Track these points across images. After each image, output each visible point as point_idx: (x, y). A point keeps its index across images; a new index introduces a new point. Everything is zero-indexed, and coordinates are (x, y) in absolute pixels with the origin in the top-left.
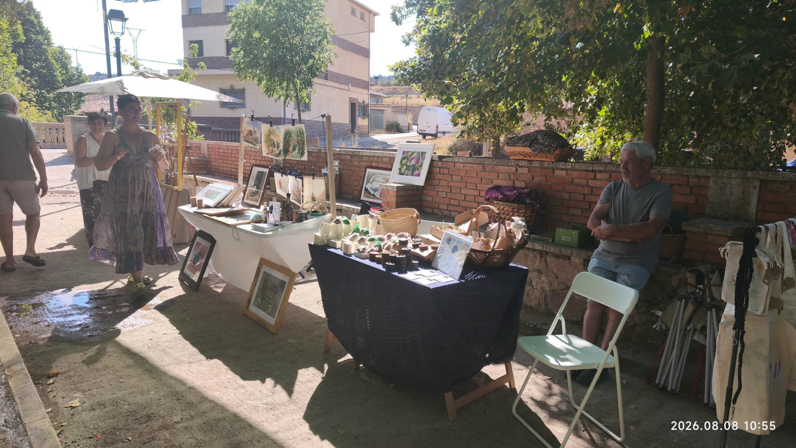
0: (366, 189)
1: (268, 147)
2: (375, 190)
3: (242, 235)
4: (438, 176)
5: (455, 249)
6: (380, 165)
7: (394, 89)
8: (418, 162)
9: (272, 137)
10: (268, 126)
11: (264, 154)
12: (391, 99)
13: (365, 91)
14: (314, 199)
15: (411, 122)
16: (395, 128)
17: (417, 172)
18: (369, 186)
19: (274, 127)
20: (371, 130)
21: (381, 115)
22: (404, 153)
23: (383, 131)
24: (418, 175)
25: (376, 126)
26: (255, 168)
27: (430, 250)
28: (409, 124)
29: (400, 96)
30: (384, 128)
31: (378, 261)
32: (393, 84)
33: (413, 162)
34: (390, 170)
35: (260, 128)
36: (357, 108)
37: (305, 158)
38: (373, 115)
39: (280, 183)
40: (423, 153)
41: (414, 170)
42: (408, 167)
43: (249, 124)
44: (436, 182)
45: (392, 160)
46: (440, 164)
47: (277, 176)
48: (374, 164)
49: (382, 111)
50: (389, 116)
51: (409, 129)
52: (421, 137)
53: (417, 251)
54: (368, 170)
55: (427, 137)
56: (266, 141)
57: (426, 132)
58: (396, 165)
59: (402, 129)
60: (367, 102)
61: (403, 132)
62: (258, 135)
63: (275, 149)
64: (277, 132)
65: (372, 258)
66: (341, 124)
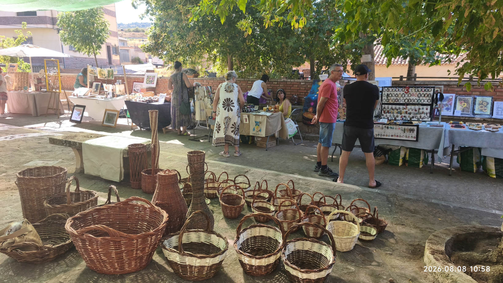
0: (134, 90)
1: (100, 75)
2: (138, 90)
3: (99, 101)
4: (160, 84)
5: (162, 98)
6: (139, 81)
7: (133, 34)
8: (153, 79)
9: (102, 72)
10: (100, 68)
11: (98, 78)
12: (133, 41)
13: (116, 38)
14: (120, 91)
15: (148, 57)
16: (138, 61)
17: (153, 83)
18: (135, 89)
19: (102, 69)
20: (122, 62)
21: (127, 53)
22: (147, 76)
23: (130, 63)
24: (153, 84)
25: (125, 59)
26: (94, 83)
27: (157, 99)
28: (146, 58)
29: (138, 39)
30: (130, 60)
31: (145, 102)
32: (132, 30)
33: (151, 79)
34: (143, 82)
35: (96, 69)
36: (111, 49)
37: (113, 79)
38: (122, 53)
39: (106, 87)
40: (154, 76)
41: (152, 82)
42: (149, 81)
43: (91, 68)
44: (160, 86)
45: (143, 79)
46: (160, 80)
47: (104, 85)
48: (136, 81)
49: (128, 50)
50: (132, 53)
51: (146, 62)
52: (155, 67)
53: (154, 99)
54: (134, 83)
55: (158, 67)
56: (99, 73)
57: (157, 64)
58: (145, 81)
59: (142, 62)
60: (117, 46)
61: (143, 64)
62: (95, 71)
63: (104, 76)
64: (104, 71)
65: (143, 101)
66: (102, 59)
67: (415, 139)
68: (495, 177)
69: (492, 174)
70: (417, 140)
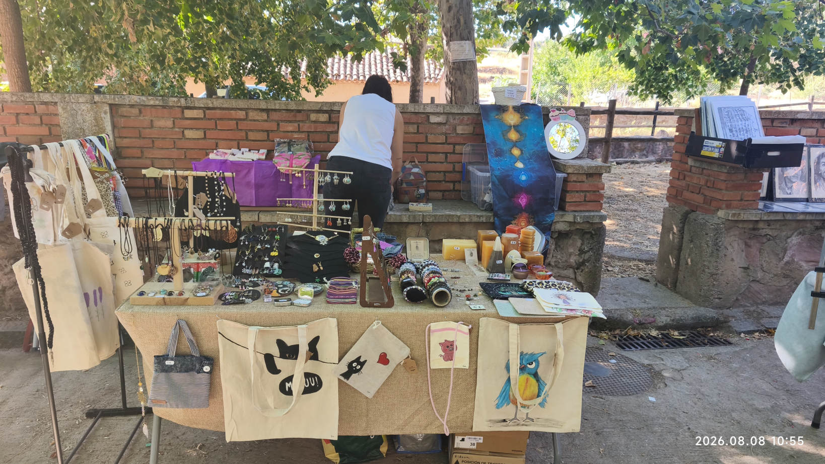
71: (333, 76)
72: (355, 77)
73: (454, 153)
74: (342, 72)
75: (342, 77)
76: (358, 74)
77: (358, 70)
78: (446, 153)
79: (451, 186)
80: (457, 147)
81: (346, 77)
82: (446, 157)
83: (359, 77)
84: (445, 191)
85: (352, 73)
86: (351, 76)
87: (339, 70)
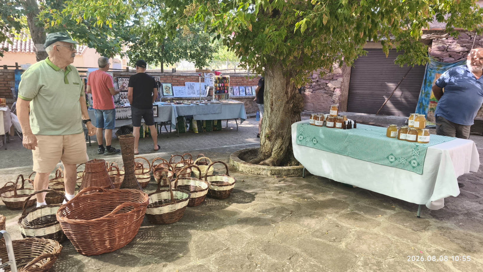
67: (157, 116)
68: (197, 132)
69: (196, 131)
70: (158, 116)
71: (13, 50)
72: (27, 51)
73: (7, 84)
74: (19, 47)
75: (19, 50)
76: (30, 49)
77: (30, 47)
78: (5, 84)
79: (8, 94)
80: (9, 82)
81: (21, 50)
82: (5, 85)
83: (30, 51)
84: (6, 95)
85: (25, 48)
86: (25, 50)
87: (17, 46)
